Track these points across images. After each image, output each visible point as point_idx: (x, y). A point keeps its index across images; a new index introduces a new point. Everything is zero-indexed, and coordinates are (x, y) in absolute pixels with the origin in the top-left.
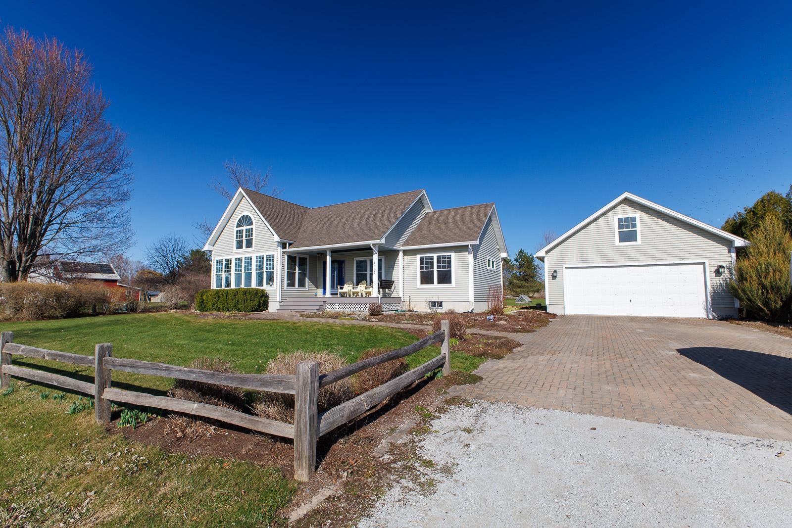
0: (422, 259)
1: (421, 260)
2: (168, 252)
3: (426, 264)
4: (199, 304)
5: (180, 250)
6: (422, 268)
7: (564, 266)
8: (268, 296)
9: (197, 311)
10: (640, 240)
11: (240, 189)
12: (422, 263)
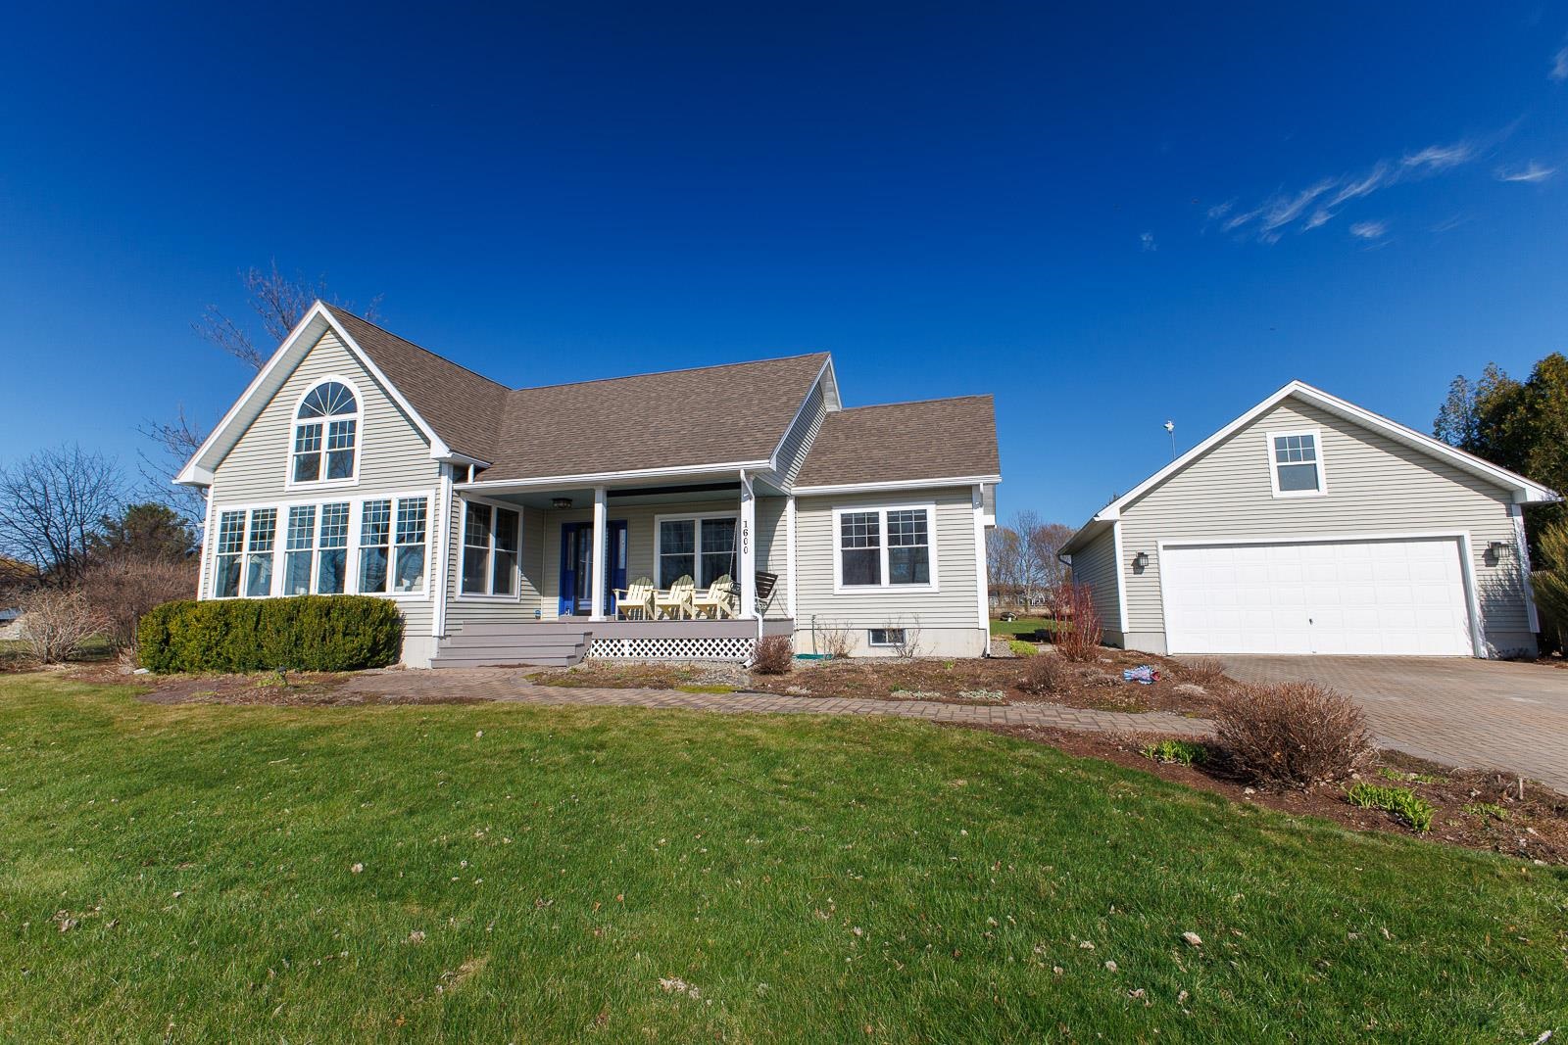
0: (845, 519)
1: (843, 522)
2: (52, 496)
3: (858, 533)
4: (151, 649)
5: (92, 493)
6: (845, 543)
7: (1161, 544)
8: (403, 620)
9: (143, 671)
10: (1326, 486)
11: (318, 307)
12: (845, 531)
